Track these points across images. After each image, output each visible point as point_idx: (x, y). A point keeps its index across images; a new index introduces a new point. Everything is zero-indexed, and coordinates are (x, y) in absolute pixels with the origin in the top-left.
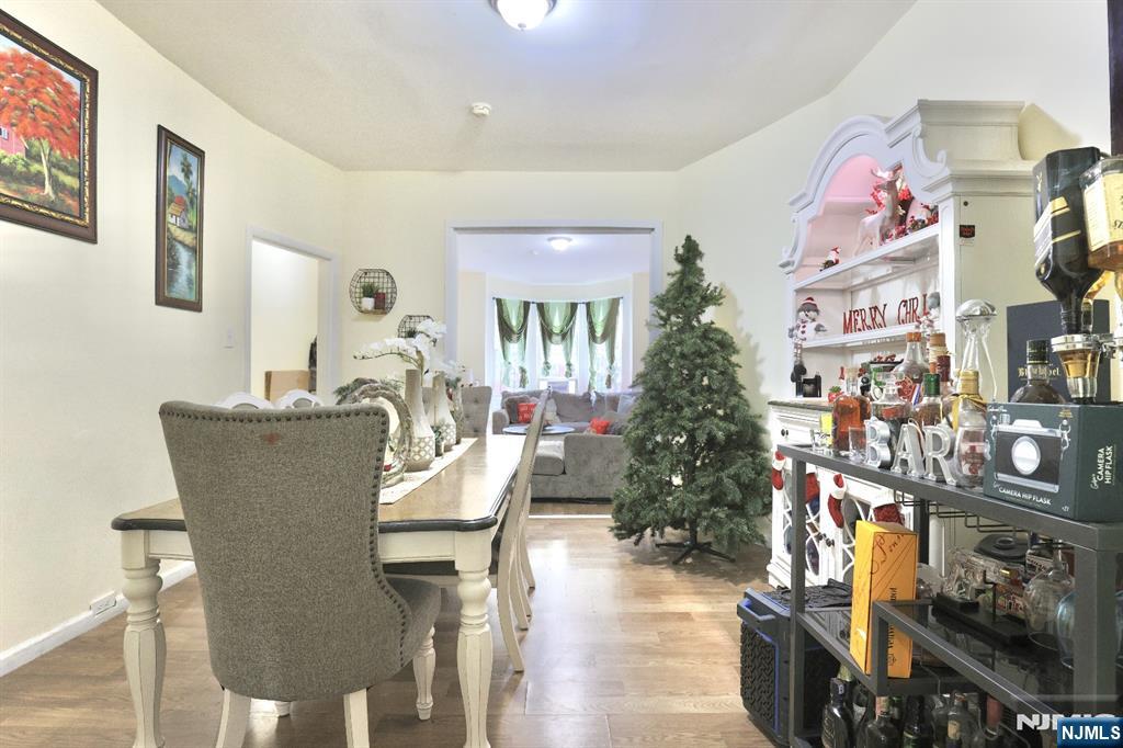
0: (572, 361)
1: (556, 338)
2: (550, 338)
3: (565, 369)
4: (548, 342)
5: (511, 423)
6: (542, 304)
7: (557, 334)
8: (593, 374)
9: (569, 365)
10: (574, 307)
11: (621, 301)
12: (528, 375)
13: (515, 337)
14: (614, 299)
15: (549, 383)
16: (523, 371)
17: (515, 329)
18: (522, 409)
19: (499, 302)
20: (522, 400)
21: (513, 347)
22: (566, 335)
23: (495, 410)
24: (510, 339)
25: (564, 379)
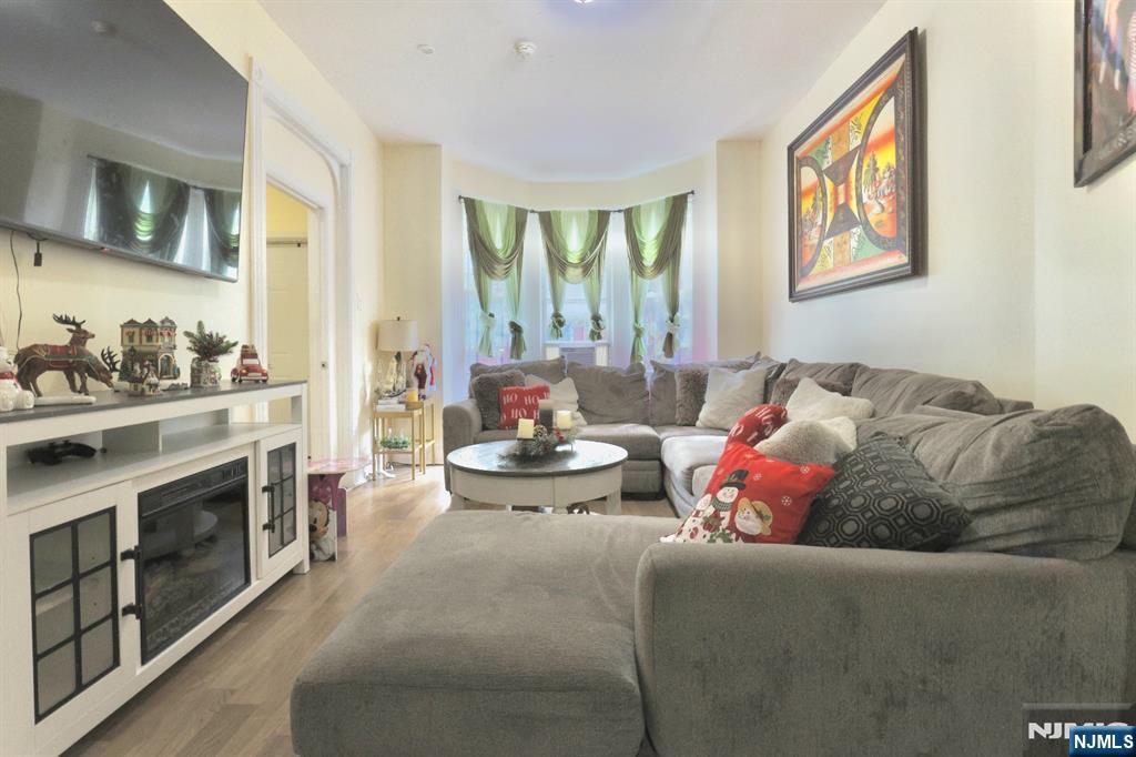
0: (602, 312)
1: (573, 273)
2: (563, 274)
3: (590, 326)
4: (560, 279)
5: (484, 428)
6: (548, 213)
7: (575, 266)
8: (639, 333)
9: (596, 319)
10: (602, 218)
11: (690, 199)
12: (525, 335)
13: (500, 269)
14: (675, 198)
15: (563, 350)
16: (516, 329)
17: (501, 255)
18: (507, 399)
19: (472, 207)
20: (509, 380)
21: (498, 288)
22: (590, 264)
23: (448, 402)
24: (490, 272)
25: (587, 342)
